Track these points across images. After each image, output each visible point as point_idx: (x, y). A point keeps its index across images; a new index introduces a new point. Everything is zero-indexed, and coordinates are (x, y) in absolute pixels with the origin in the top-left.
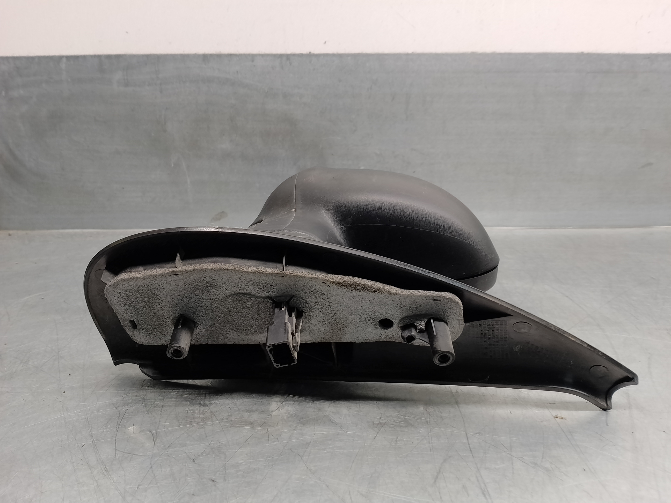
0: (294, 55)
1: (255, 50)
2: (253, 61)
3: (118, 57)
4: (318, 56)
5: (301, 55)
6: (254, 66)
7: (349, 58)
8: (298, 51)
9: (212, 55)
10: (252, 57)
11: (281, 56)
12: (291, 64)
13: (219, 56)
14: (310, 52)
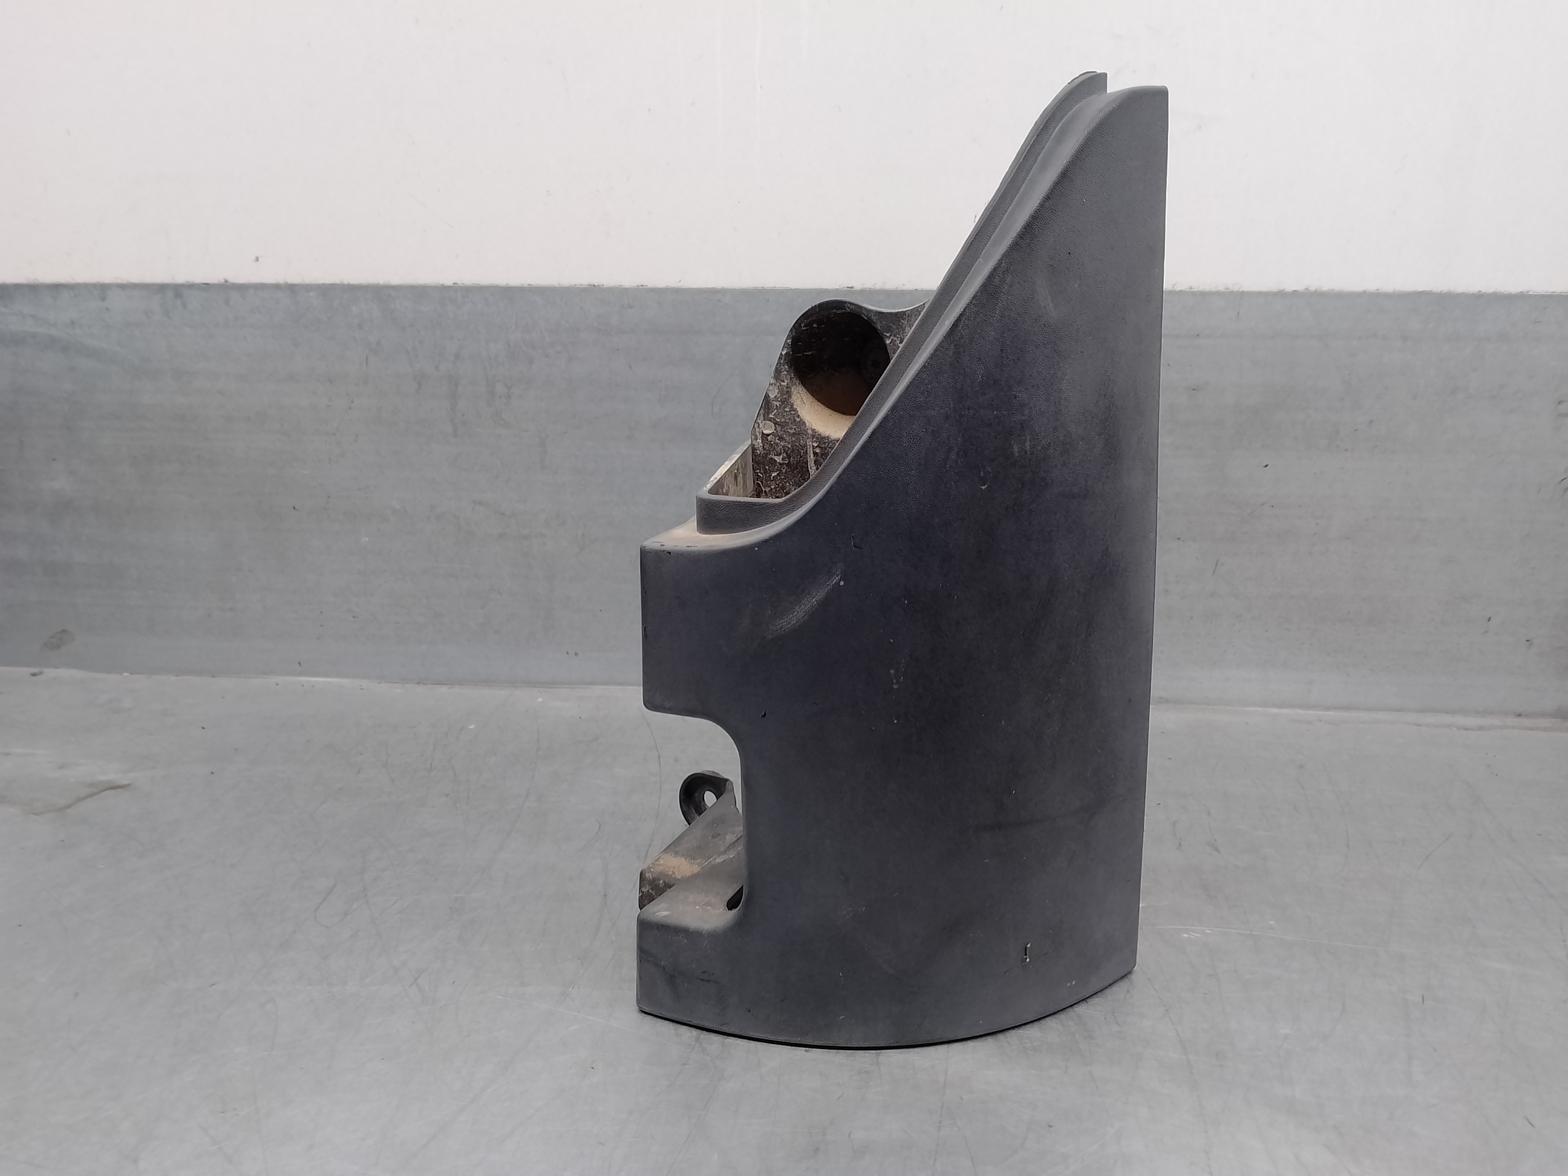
0: (191, 286)
1: (107, 276)
2: (103, 299)
4: (242, 288)
5: (207, 286)
6: (107, 309)
7: (312, 294)
8: (198, 278)
10: (102, 290)
11: (162, 288)
12: (185, 306)
13: (34, 289)
14: (226, 281)
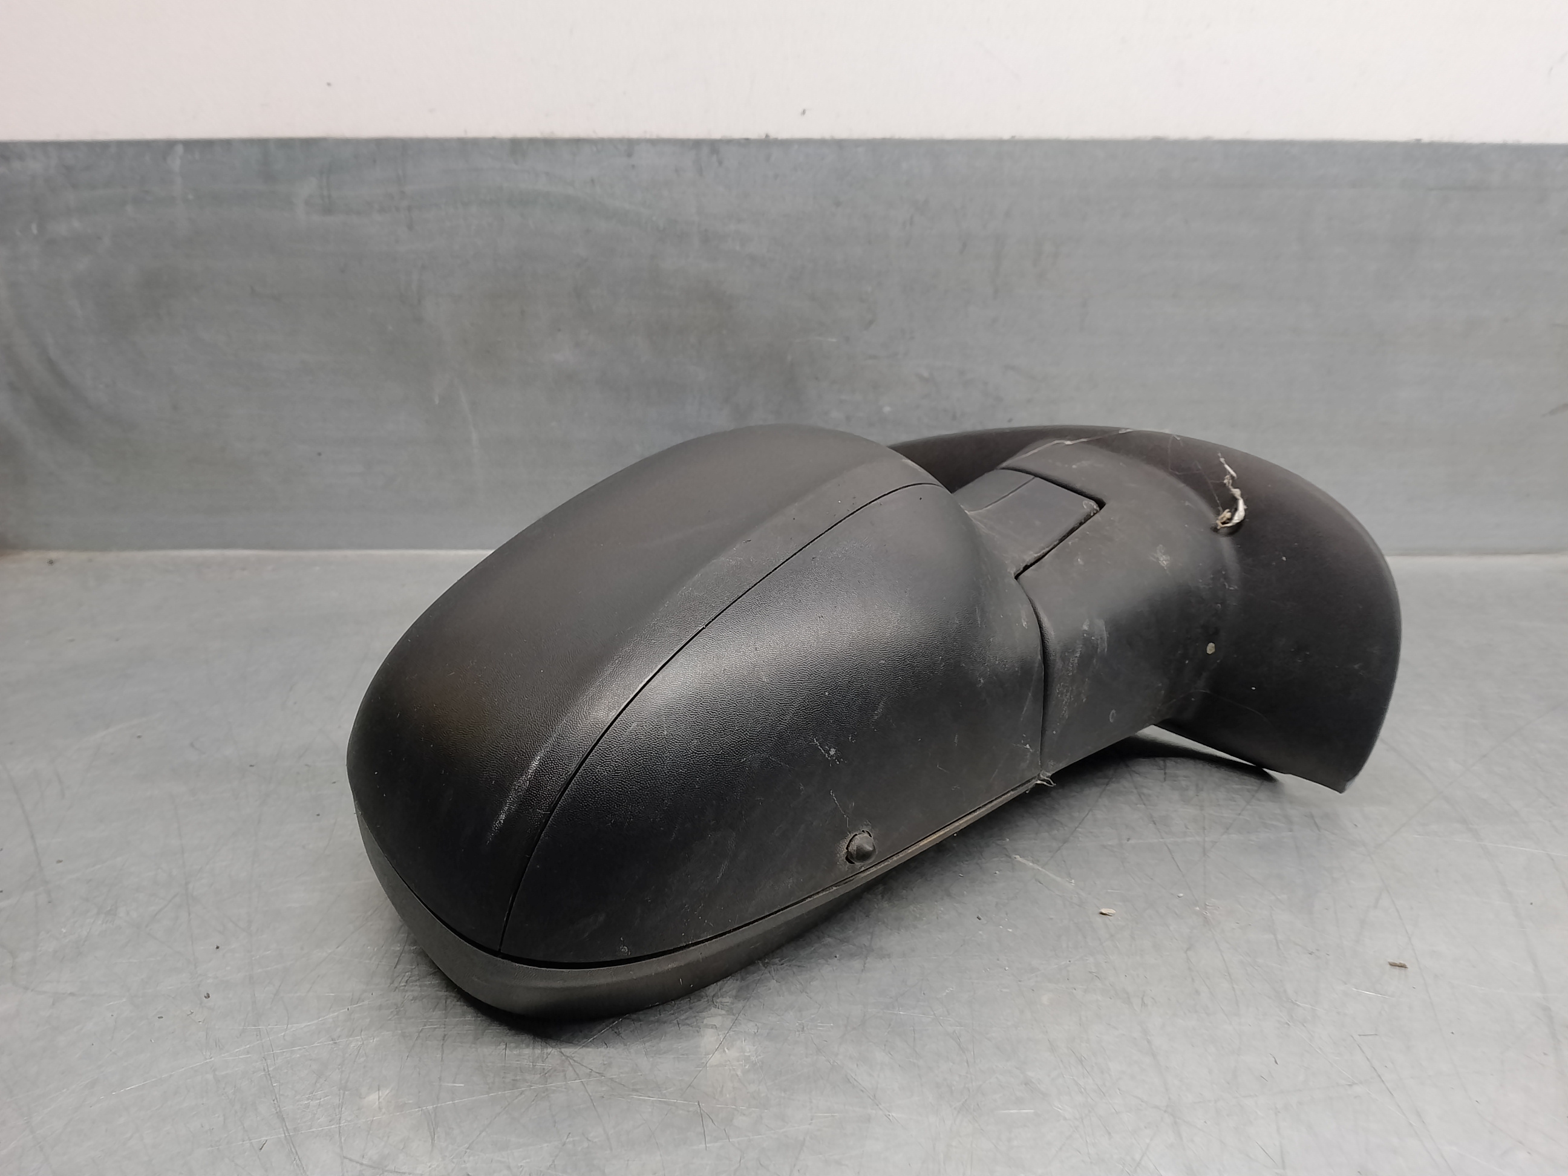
3: (308, 144)
9: (532, 141)
